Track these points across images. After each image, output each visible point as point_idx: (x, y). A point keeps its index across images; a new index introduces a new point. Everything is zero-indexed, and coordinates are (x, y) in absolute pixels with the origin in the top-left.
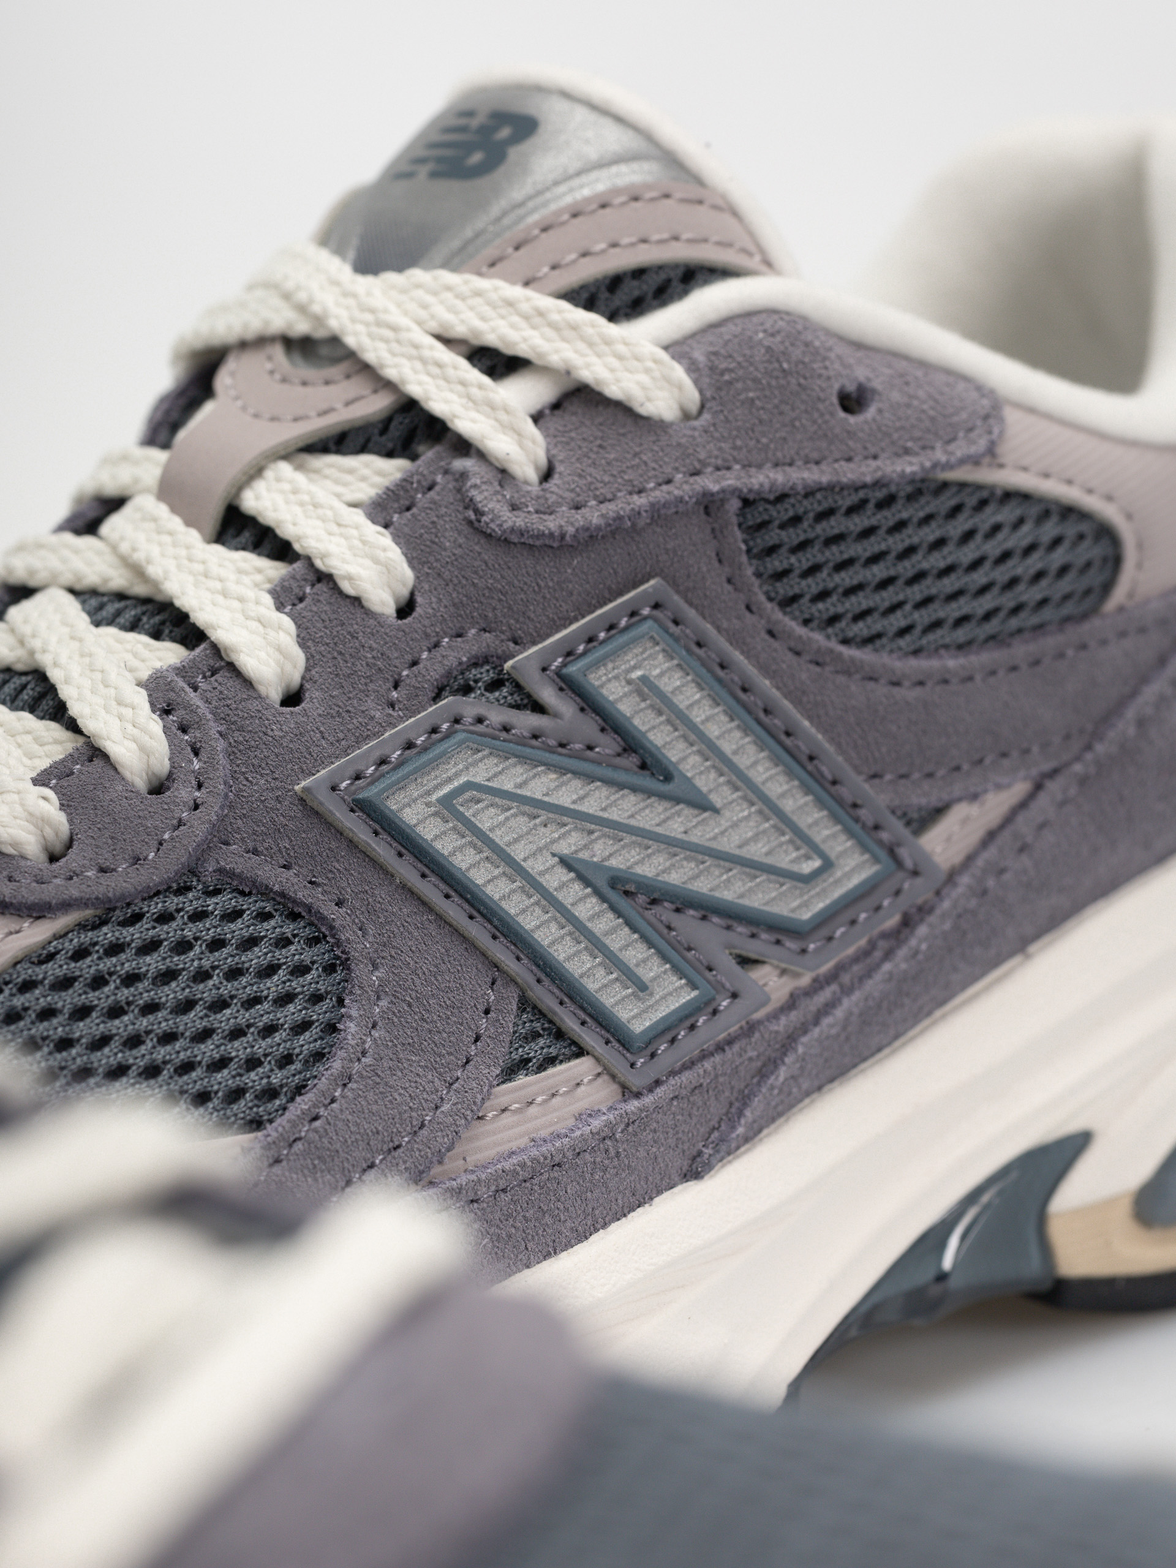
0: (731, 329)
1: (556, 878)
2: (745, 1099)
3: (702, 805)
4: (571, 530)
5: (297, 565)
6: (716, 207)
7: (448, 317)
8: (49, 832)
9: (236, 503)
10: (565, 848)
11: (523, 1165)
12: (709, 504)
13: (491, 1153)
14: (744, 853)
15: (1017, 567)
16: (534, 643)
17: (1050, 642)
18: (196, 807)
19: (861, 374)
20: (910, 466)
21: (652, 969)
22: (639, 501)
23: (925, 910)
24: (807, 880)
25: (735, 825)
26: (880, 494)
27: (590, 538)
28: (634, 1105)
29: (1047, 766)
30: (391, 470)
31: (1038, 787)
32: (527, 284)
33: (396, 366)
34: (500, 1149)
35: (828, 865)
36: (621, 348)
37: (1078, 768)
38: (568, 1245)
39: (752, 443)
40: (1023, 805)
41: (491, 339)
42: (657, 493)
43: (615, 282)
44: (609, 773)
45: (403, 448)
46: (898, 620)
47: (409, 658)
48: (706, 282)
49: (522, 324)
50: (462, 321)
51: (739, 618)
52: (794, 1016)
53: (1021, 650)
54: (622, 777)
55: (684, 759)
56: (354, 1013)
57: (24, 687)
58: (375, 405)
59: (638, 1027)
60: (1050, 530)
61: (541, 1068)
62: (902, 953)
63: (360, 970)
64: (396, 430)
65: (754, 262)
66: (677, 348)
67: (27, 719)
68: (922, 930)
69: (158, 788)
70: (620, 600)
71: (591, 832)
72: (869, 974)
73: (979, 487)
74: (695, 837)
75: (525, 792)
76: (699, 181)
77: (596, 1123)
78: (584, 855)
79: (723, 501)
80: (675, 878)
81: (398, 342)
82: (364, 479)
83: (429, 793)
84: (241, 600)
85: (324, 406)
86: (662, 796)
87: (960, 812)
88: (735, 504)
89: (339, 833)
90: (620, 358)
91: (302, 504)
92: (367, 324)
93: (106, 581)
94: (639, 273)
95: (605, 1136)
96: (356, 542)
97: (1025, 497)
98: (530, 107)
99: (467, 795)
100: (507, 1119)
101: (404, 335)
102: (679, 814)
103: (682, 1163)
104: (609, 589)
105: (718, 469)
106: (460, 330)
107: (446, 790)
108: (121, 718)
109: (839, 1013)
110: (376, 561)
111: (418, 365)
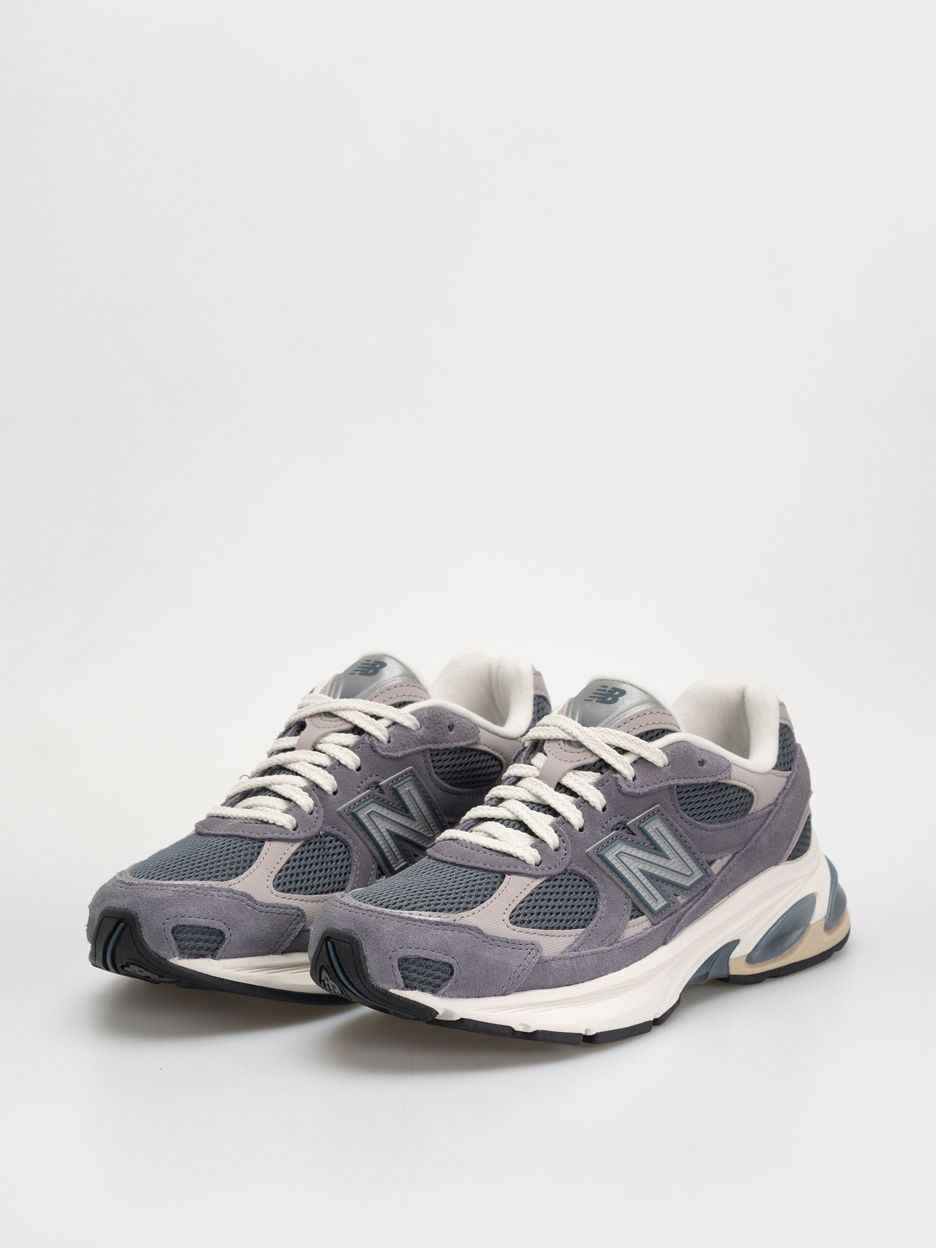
0: (675, 746)
1: (639, 874)
2: (675, 927)
3: (668, 858)
4: (641, 793)
5: (579, 798)
6: (668, 715)
7: (610, 740)
8: (536, 859)
9: (560, 781)
10: (640, 867)
11: (636, 939)
12: (670, 787)
13: (628, 936)
14: (675, 869)
15: (734, 804)
16: (632, 819)
17: (739, 821)
18: (566, 855)
19: (703, 757)
20: (714, 779)
21: (658, 896)
22: (656, 786)
23: (710, 885)
24: (688, 876)
25: (674, 863)
26: (706, 786)
27: (645, 794)
28: (655, 927)
29: (736, 851)
30: (596, 776)
31: (734, 856)
32: (627, 733)
33: (598, 751)
34: (631, 935)
35: (693, 873)
36: (652, 750)
37: (742, 851)
38: (643, 958)
39: (680, 773)
40: (730, 860)
41: (621, 746)
42: (660, 784)
43: (647, 733)
44: (649, 850)
45: (598, 770)
46: (708, 815)
47: (606, 821)
48: (667, 734)
49: (628, 743)
50: (614, 741)
51: (675, 814)
52: (685, 908)
53: (733, 823)
54: (651, 850)
55: (664, 847)
56: (600, 903)
57: (515, 824)
58: (593, 760)
59: (656, 909)
60: (741, 794)
61: (636, 918)
62: (706, 895)
63: (601, 893)
64: (598, 766)
65: (676, 729)
66: (663, 749)
67: (519, 832)
68: (710, 889)
69: (556, 850)
70: (651, 809)
71: (645, 864)
72: (699, 899)
73: (726, 784)
74: (666, 865)
75: (631, 854)
76: (663, 708)
77: (648, 931)
78: (644, 869)
79: (673, 787)
80: (662, 875)
81: (598, 745)
82: (589, 777)
83: (613, 853)
84: (569, 806)
85: (579, 759)
86: (660, 856)
87: (718, 861)
88: (676, 787)
89: (594, 862)
90: (651, 752)
91: (578, 783)
92: (589, 740)
93: (528, 799)
94: (652, 731)
95: (650, 934)
96: (593, 793)
97: (735, 786)
98: (623, 687)
99: (621, 854)
100: (631, 929)
101: (599, 744)
102: (662, 860)
103: (662, 941)
104: (648, 806)
105: (672, 779)
106: (613, 743)
107: (616, 853)
108: (548, 833)
109: (693, 908)
110: (598, 798)
111: (604, 751)
